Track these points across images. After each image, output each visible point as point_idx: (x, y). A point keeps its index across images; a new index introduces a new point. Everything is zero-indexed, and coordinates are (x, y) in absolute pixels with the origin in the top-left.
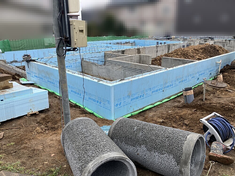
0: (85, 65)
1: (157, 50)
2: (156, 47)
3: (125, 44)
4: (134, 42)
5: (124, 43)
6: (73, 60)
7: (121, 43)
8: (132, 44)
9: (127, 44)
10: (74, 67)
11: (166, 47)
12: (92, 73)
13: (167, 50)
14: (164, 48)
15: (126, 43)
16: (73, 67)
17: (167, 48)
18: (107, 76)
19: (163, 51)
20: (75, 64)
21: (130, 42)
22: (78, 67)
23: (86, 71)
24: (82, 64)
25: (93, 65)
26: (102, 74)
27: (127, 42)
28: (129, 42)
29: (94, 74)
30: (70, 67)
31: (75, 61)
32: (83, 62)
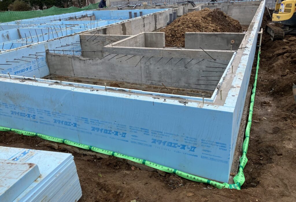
0: (55, 62)
1: (144, 24)
2: (142, 20)
3: (82, 19)
4: (94, 15)
5: (80, 17)
6: (31, 56)
7: (76, 17)
8: (91, 18)
9: (85, 18)
10: (34, 70)
11: (152, 18)
12: (73, 75)
13: (154, 22)
14: (151, 19)
15: (83, 17)
16: (33, 68)
17: (154, 20)
18: (109, 76)
19: (150, 25)
20: (36, 64)
21: (89, 16)
22: (41, 67)
23: (58, 73)
24: (49, 61)
25: (75, 60)
26: (98, 74)
27: (83, 15)
28: (87, 15)
29: (79, 76)
30: (27, 70)
31: (35, 57)
32: (49, 57)
